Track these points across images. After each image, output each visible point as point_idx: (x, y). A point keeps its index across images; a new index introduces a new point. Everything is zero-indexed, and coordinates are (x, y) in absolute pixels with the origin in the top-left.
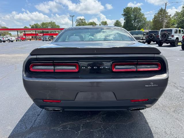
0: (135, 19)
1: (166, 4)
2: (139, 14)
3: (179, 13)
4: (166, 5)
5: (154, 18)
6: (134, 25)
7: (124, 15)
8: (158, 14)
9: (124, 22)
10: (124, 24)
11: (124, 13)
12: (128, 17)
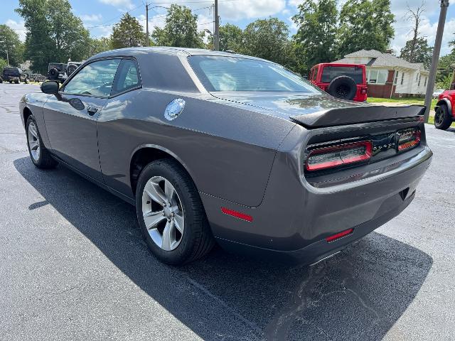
0: (58, 30)
1: (147, 6)
2: (68, 17)
3: (162, 31)
4: (147, 10)
5: (115, 34)
6: (59, 46)
7: (24, 13)
8: (121, 26)
9: (28, 34)
10: (28, 39)
11: (22, 8)
12: (38, 21)
